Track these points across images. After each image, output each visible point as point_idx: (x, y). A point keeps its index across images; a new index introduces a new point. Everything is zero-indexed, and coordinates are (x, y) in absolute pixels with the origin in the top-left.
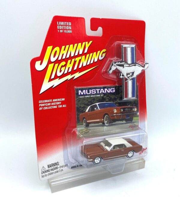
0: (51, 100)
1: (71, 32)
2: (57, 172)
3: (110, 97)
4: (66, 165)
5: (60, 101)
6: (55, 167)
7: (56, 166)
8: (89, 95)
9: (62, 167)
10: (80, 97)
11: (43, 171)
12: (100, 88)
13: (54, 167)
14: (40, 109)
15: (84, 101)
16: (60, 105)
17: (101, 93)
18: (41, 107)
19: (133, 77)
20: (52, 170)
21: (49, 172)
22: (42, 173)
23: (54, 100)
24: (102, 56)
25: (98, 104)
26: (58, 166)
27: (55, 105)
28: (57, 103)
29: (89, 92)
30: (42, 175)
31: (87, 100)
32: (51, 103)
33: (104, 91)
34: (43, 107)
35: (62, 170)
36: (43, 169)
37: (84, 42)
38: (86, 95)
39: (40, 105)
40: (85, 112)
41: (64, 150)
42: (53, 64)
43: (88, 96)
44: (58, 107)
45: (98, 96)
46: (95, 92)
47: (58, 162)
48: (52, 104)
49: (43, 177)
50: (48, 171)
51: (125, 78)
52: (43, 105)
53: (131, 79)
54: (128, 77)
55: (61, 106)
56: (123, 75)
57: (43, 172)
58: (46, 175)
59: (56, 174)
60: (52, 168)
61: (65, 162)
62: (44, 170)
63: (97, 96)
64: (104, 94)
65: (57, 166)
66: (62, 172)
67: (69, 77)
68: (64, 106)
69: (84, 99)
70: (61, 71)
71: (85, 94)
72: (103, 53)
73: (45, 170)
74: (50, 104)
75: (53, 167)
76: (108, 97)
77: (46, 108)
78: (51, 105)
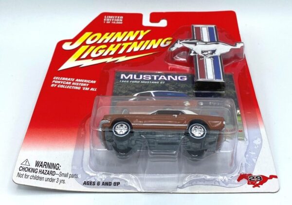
0: (73, 80)
1: (121, 23)
2: (52, 180)
3: (177, 86)
4: (74, 176)
5: (87, 83)
6: (50, 170)
7: (53, 170)
8: (137, 80)
9: (66, 175)
10: (123, 81)
11: (24, 166)
12: (160, 75)
13: (48, 169)
14: (52, 85)
15: (129, 87)
16: (86, 87)
17: (161, 80)
18: (54, 83)
19: (214, 55)
20: (42, 172)
21: (34, 174)
22: (21, 168)
23: (77, 80)
24: (165, 43)
25: (154, 93)
26: (57, 172)
27: (78, 86)
28: (82, 84)
29: (138, 77)
30: (20, 172)
31: (134, 86)
32: (72, 82)
33: (167, 78)
34: (58, 84)
35: (63, 181)
36: (24, 163)
37: (138, 30)
38: (133, 79)
39: (53, 81)
40: (128, 100)
41: (76, 148)
42: (88, 46)
43: (136, 82)
44: (82, 89)
45: (155, 82)
46: (150, 78)
47: (58, 164)
48: (73, 84)
49: (19, 175)
50: (34, 170)
51: (198, 55)
52: (59, 82)
53: (210, 57)
54: (205, 55)
55: (87, 89)
56: (195, 53)
57: (24, 169)
58: (27, 176)
59: (48, 182)
60: (44, 169)
61: (73, 170)
62: (26, 166)
63: (153, 82)
64: (167, 82)
65: (55, 170)
66: (62, 184)
67: (109, 60)
68: (92, 89)
69: (129, 84)
70: (97, 53)
71: (131, 78)
72: (168, 41)
73: (28, 167)
74: (70, 83)
75: (46, 169)
76: (174, 86)
77: (62, 86)
78: (71, 85)
